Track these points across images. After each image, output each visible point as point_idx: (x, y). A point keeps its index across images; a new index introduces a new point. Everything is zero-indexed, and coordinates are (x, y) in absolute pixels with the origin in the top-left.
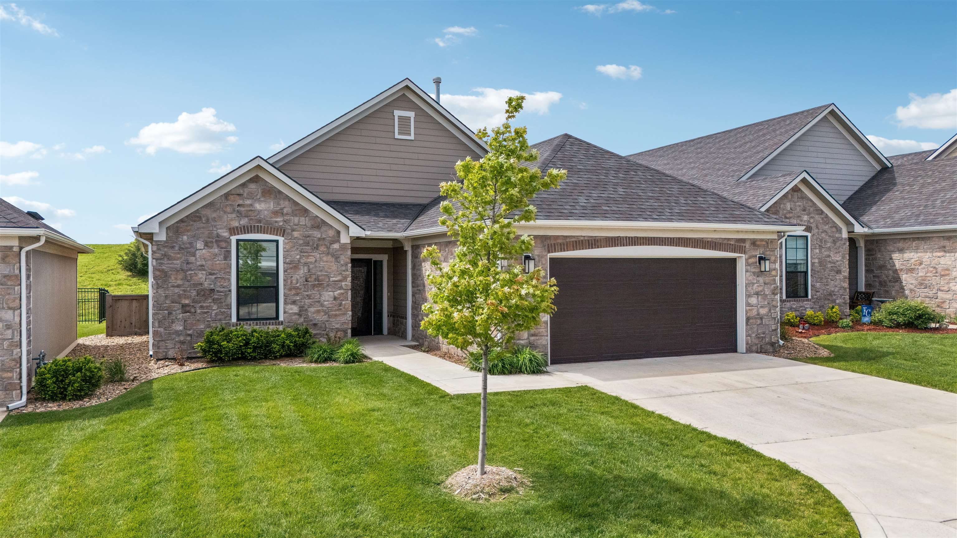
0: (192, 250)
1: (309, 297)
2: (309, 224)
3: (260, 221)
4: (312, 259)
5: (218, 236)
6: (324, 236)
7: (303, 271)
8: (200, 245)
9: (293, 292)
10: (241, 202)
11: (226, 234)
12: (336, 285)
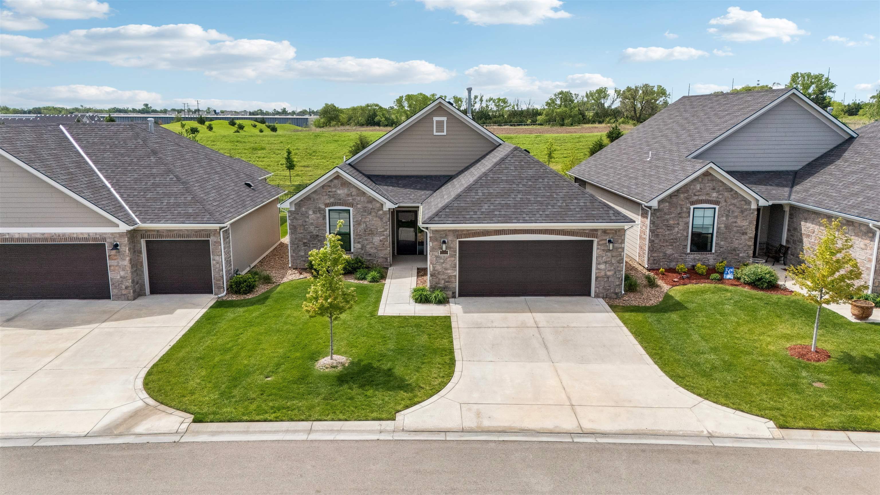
0: (306, 215)
1: (367, 240)
2: (366, 201)
3: (340, 200)
4: (368, 220)
5: (319, 208)
6: (374, 207)
7: (363, 226)
8: (311, 212)
9: (358, 237)
10: (330, 190)
11: (323, 207)
12: (381, 234)
